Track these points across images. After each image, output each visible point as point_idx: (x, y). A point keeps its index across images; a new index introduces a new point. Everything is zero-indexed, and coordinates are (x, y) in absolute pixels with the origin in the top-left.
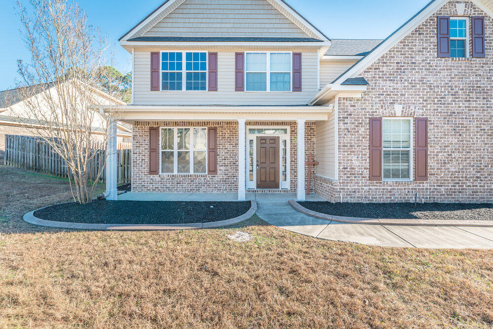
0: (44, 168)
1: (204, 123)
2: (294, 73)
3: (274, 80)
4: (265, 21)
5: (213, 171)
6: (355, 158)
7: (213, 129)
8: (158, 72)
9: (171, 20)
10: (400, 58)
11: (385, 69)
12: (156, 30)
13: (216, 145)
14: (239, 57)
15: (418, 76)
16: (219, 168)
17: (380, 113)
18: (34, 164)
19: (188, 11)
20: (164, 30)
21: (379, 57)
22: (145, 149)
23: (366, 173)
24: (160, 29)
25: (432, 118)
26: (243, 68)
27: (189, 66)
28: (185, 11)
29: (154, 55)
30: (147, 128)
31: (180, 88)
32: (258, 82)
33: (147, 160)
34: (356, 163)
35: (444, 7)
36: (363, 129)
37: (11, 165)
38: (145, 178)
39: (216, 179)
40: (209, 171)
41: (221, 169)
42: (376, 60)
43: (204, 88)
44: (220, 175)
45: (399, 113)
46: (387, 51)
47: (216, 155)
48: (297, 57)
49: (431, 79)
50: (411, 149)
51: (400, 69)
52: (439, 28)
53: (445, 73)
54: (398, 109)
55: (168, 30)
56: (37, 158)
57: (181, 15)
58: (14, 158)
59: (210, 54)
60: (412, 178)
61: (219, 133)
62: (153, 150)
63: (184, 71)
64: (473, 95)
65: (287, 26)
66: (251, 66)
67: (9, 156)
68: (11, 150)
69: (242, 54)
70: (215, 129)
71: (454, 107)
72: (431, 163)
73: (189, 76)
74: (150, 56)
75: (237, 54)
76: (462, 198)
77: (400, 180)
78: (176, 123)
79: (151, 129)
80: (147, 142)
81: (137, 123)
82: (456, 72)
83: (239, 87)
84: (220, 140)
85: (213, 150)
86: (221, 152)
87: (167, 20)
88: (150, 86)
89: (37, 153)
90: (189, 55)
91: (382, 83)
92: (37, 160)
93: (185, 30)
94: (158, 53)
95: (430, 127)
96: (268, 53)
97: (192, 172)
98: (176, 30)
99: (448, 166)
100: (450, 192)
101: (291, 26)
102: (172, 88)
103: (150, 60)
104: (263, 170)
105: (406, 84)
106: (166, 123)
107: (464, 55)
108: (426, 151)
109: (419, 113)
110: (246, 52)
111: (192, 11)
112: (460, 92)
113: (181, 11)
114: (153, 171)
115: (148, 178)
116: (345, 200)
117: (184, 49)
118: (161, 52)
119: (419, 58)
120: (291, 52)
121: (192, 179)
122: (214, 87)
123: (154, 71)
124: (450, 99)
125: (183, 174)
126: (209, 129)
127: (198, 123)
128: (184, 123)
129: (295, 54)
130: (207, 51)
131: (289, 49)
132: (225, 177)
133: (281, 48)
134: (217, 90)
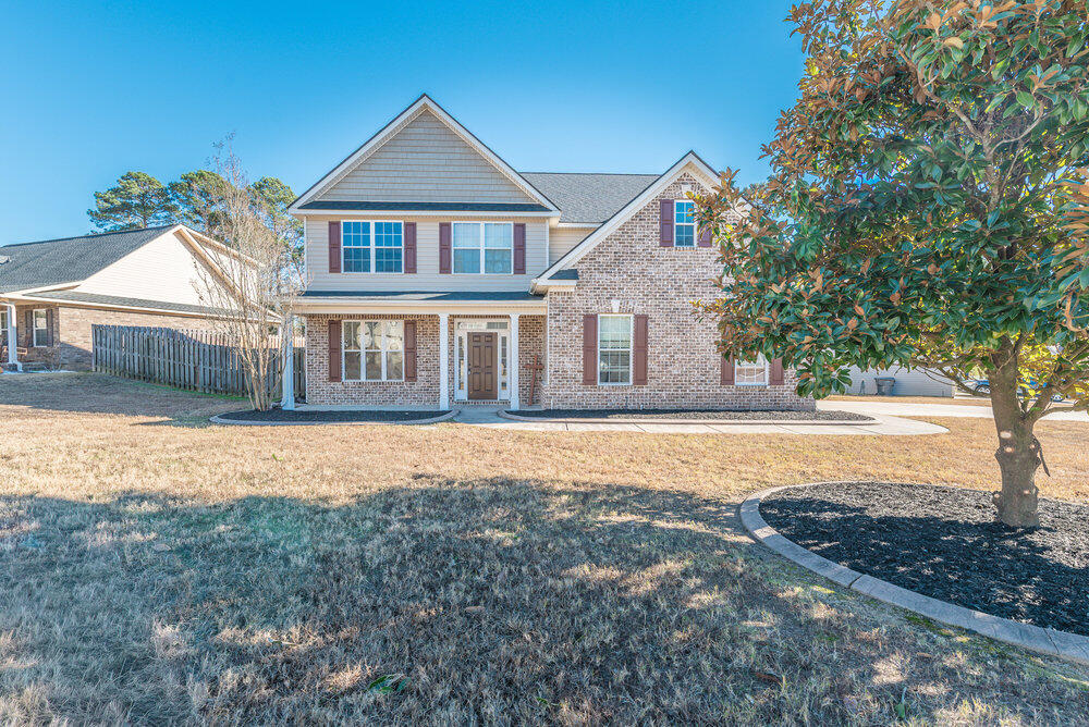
0: (157, 375)
1: (400, 317)
2: (515, 250)
3: (491, 259)
4: (477, 181)
5: (411, 377)
6: (567, 359)
7: (411, 324)
8: (339, 248)
9: (355, 179)
10: (618, 247)
11: (601, 259)
12: (334, 192)
13: (415, 342)
14: (445, 229)
15: (637, 268)
16: (419, 373)
17: (595, 309)
18: (142, 368)
19: (376, 167)
20: (346, 192)
21: (595, 245)
22: (323, 348)
23: (580, 377)
24: (340, 192)
25: (653, 315)
26: (449, 244)
27: (378, 240)
28: (373, 167)
29: (334, 226)
30: (325, 321)
31: (367, 269)
32: (469, 261)
33: (326, 363)
34: (568, 366)
35: (669, 189)
36: (576, 327)
37: (104, 372)
38: (324, 387)
39: (415, 387)
40: (406, 376)
41: (422, 375)
42: (591, 249)
43: (398, 269)
44: (421, 382)
45: (616, 309)
46: (603, 239)
47: (416, 356)
48: (520, 230)
49: (652, 271)
50: (631, 350)
51: (618, 260)
52: (662, 213)
53: (669, 264)
54: (615, 304)
55: (352, 192)
56: (146, 361)
57: (367, 173)
58: (108, 360)
59: (407, 225)
60: (631, 383)
61: (420, 328)
62: (334, 350)
63: (373, 247)
64: (699, 289)
65: (506, 188)
66: (460, 242)
67: (99, 358)
68: (103, 348)
69: (449, 225)
70: (414, 323)
71: (677, 303)
72: (651, 364)
73: (379, 253)
74: (327, 227)
75: (441, 225)
76: (684, 403)
77: (620, 384)
78: (364, 317)
79: (331, 323)
80: (326, 339)
81: (311, 316)
82: (680, 263)
83: (445, 268)
84: (420, 338)
85: (411, 350)
86: (422, 353)
87: (349, 179)
88: (328, 267)
89: (146, 353)
90: (379, 227)
91: (598, 276)
92: (144, 363)
93: (374, 192)
94: (338, 224)
95: (651, 325)
96: (482, 223)
97: (384, 379)
98: (362, 192)
99: (670, 368)
100: (672, 398)
101: (513, 188)
102: (357, 269)
103: (327, 232)
104: (477, 376)
105: (625, 276)
106: (350, 316)
107: (691, 244)
108: (646, 352)
109: (639, 310)
110: (453, 223)
111: (382, 167)
112: (684, 285)
113: (367, 167)
114: (334, 377)
115: (327, 387)
116: (557, 407)
117: (372, 218)
118: (342, 221)
119: (639, 247)
120: (512, 223)
121: (385, 388)
122: (412, 268)
123: (334, 246)
124: (673, 294)
125: (373, 381)
126: (406, 323)
127: (392, 317)
128: (374, 316)
129: (516, 226)
130: (402, 222)
131: (509, 218)
132: (427, 385)
133: (499, 218)
134: (415, 272)
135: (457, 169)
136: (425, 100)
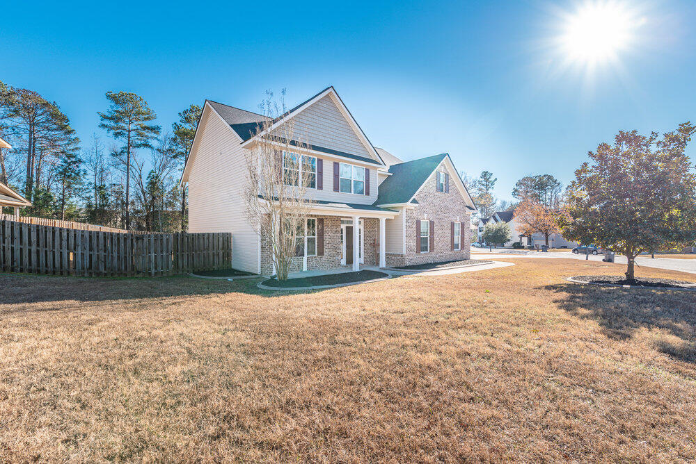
2: (366, 182)
3: (356, 186)
4: (350, 142)
5: (321, 253)
6: (412, 241)
8: (281, 168)
10: (426, 190)
11: (421, 195)
13: (323, 231)
14: (336, 165)
15: (431, 200)
17: (420, 217)
19: (302, 121)
23: (416, 249)
25: (435, 221)
26: (338, 175)
27: (303, 167)
28: (300, 120)
29: (278, 153)
31: (298, 184)
34: (412, 244)
36: (414, 226)
39: (323, 259)
40: (318, 253)
41: (326, 251)
43: (314, 187)
44: (326, 256)
45: (425, 218)
47: (323, 239)
48: (367, 172)
49: (435, 202)
50: (428, 237)
51: (426, 196)
53: (439, 199)
54: (425, 216)
57: (297, 123)
59: (318, 160)
60: (429, 251)
61: (324, 223)
63: (300, 171)
64: (446, 211)
65: (362, 149)
66: (343, 174)
69: (338, 164)
70: (322, 220)
71: (441, 216)
72: (435, 243)
73: (303, 175)
75: (335, 162)
77: (426, 252)
83: (336, 189)
84: (325, 229)
85: (321, 237)
86: (327, 238)
90: (303, 158)
93: (301, 136)
94: (281, 152)
95: (435, 225)
96: (353, 166)
99: (439, 244)
100: (440, 257)
101: (364, 149)
105: (428, 203)
108: (433, 237)
109: (431, 219)
110: (340, 163)
111: (305, 122)
112: (443, 209)
113: (297, 120)
116: (409, 264)
117: (300, 152)
118: (283, 151)
119: (431, 191)
120: (364, 168)
122: (320, 187)
124: (440, 212)
126: (318, 220)
129: (366, 170)
130: (316, 158)
131: (363, 165)
132: (329, 257)
133: (357, 164)
134: (322, 189)
135: (341, 133)
136: (331, 90)
